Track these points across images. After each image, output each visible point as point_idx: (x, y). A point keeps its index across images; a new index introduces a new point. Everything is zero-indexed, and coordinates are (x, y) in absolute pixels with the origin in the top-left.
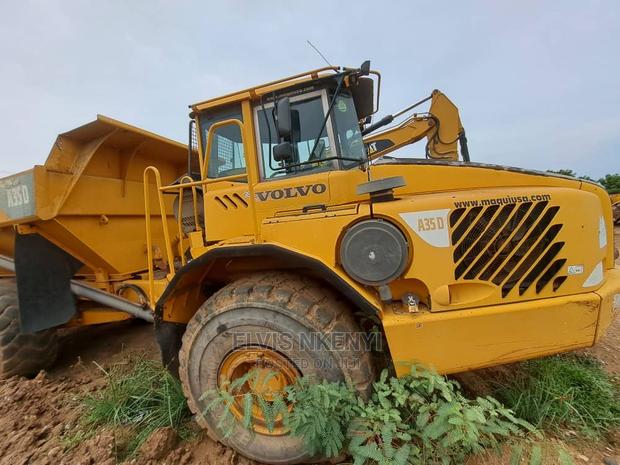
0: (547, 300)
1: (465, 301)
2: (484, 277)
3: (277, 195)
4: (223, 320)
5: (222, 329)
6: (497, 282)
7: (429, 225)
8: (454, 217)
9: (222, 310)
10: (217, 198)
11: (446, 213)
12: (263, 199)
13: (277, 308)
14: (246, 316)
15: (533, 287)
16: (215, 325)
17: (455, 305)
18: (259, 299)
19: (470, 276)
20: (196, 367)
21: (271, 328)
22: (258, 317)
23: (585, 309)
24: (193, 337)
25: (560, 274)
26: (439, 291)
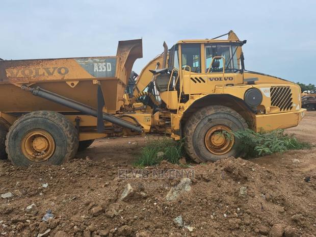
0: (289, 112)
1: (273, 112)
2: (277, 106)
3: (217, 79)
4: (210, 117)
5: (210, 120)
6: (279, 107)
7: (266, 91)
8: (271, 89)
9: (210, 114)
10: (192, 79)
11: (269, 89)
12: (211, 80)
13: (228, 112)
14: (218, 115)
15: (286, 109)
16: (207, 119)
17: (271, 113)
18: (222, 110)
19: (274, 105)
20: (197, 134)
21: (226, 119)
22: (222, 116)
23: (296, 115)
24: (197, 124)
25: (292, 106)
26: (268, 108)
